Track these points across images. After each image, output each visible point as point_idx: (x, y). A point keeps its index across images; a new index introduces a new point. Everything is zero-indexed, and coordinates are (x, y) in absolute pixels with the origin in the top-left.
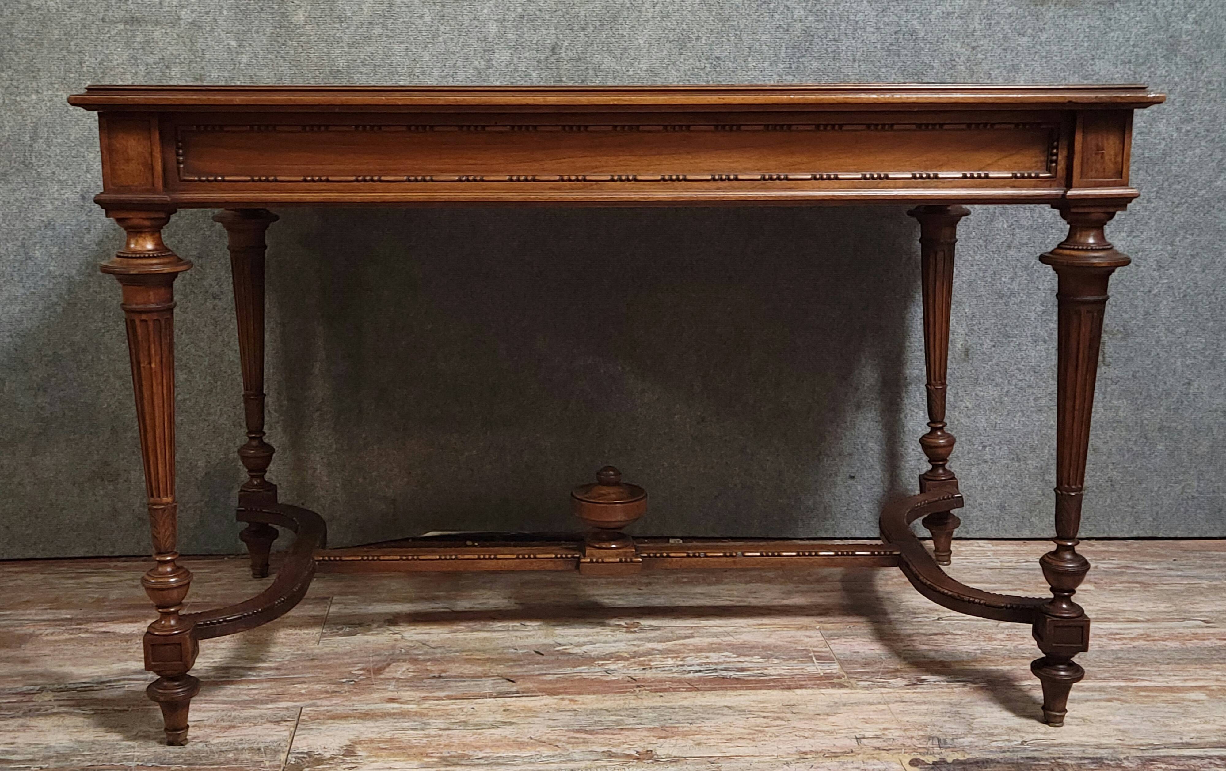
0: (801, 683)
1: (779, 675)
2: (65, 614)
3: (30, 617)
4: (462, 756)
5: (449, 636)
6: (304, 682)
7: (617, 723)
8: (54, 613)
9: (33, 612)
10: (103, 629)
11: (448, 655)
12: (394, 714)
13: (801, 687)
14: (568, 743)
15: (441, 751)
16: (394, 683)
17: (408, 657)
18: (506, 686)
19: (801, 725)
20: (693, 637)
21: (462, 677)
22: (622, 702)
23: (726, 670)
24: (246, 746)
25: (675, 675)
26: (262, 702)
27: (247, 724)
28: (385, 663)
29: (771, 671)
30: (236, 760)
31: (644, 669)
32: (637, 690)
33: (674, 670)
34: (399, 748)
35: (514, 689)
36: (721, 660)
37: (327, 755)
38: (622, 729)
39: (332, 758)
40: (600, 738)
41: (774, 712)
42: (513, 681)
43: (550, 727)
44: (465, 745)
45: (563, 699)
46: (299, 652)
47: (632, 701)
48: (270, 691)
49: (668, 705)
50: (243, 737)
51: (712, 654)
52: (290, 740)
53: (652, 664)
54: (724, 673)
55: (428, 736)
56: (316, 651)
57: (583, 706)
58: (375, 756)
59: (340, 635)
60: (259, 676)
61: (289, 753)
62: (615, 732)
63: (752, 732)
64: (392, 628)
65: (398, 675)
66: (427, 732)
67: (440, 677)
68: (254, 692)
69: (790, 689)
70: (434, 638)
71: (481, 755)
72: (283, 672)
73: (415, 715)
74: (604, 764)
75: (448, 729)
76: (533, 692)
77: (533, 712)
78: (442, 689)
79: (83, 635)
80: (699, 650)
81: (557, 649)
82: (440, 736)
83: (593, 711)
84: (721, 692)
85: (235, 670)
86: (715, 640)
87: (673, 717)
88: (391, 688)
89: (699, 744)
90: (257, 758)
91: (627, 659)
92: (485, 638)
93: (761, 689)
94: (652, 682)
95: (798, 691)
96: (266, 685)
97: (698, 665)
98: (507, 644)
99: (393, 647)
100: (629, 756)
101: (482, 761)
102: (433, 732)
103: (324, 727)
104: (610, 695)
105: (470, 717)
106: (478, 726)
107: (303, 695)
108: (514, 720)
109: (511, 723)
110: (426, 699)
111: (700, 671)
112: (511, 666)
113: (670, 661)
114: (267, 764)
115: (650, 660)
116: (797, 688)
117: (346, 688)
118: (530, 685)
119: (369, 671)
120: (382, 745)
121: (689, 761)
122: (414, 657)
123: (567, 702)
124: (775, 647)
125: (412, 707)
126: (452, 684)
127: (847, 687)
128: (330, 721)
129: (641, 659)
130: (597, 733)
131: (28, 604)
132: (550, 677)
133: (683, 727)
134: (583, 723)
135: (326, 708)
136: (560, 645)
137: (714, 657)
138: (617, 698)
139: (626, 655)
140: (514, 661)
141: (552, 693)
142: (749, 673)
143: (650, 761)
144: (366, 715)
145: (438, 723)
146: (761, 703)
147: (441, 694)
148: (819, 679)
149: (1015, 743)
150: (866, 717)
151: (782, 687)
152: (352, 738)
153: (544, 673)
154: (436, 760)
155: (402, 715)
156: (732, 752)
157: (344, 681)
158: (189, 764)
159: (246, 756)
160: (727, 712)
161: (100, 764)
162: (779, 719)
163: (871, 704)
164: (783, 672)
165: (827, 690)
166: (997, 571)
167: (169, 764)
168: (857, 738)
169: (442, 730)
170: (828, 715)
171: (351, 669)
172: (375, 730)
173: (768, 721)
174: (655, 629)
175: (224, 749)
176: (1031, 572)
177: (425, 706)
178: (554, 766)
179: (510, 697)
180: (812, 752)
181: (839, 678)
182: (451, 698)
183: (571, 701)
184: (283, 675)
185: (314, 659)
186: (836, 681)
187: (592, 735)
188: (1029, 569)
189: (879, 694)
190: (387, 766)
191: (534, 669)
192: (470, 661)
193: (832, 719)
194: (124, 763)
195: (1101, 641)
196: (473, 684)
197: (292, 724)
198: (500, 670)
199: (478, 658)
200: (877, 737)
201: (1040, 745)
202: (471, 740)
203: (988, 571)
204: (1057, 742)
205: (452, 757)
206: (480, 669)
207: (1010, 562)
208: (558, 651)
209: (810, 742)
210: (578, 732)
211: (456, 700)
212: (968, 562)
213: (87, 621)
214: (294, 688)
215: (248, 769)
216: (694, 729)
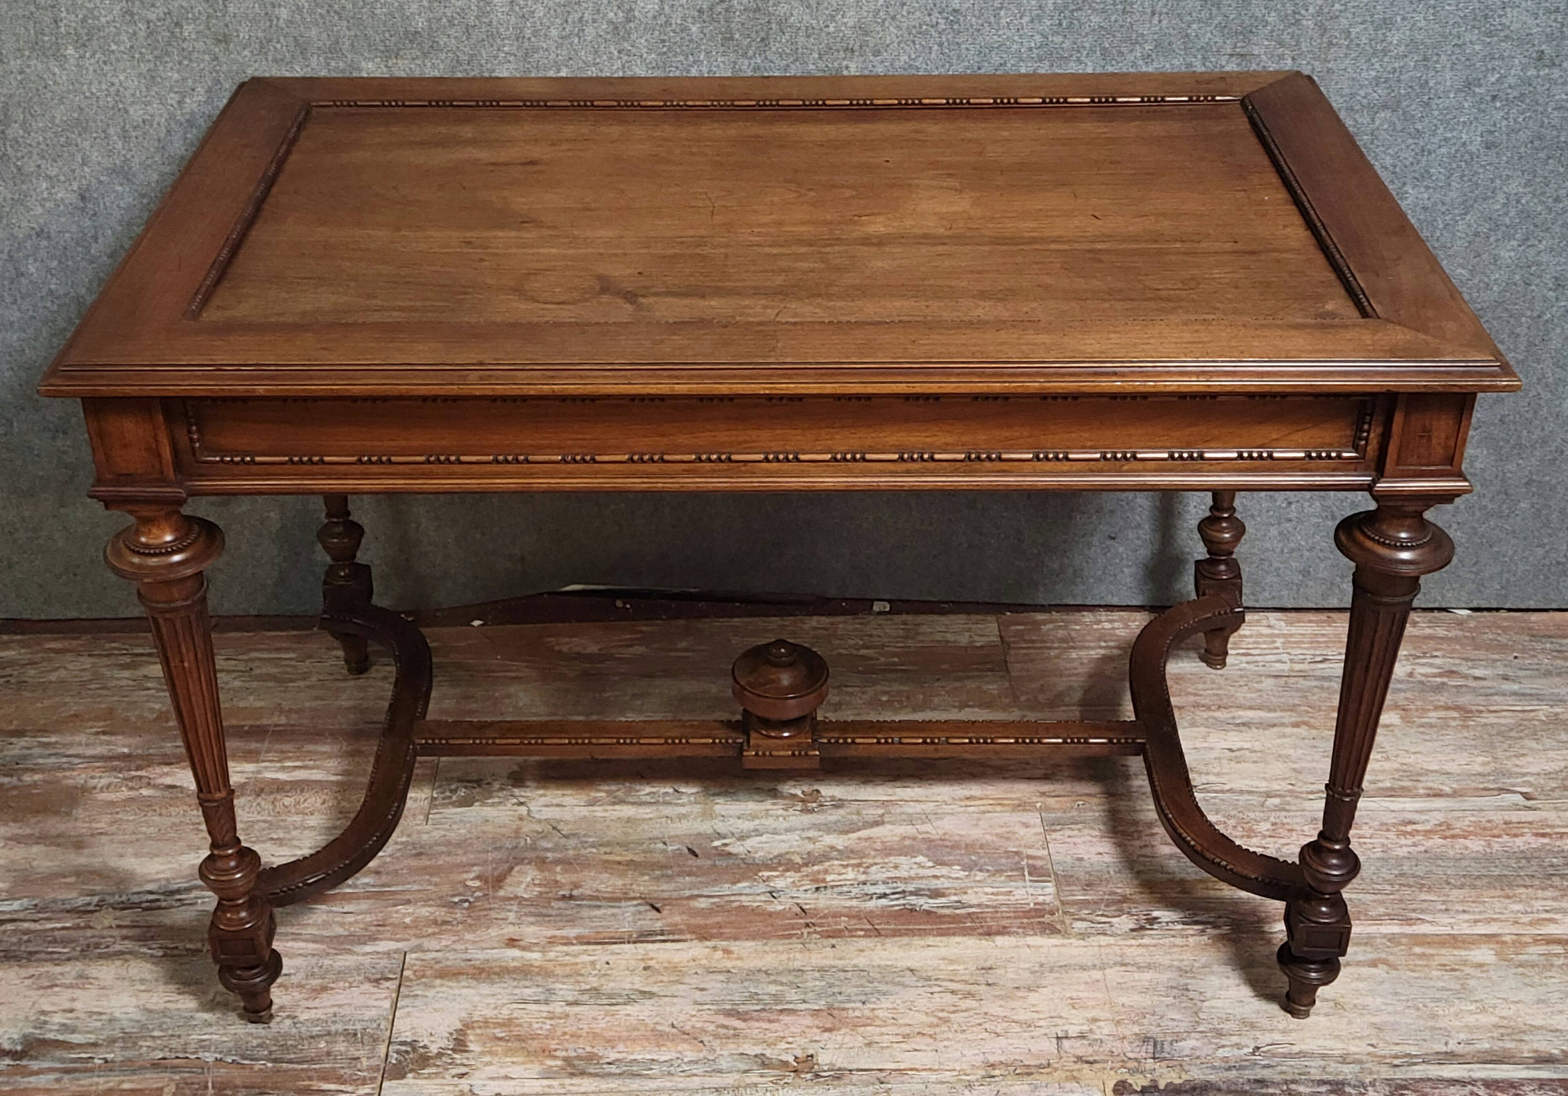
0: (1005, 922)
1: (979, 905)
2: (122, 745)
3: (80, 750)
4: (591, 1058)
5: (585, 811)
6: (408, 902)
7: (777, 998)
8: (109, 743)
9: (81, 738)
10: (168, 781)
11: (583, 852)
12: (516, 970)
13: (1003, 931)
14: (716, 1036)
15: (566, 1045)
16: (515, 908)
17: (533, 855)
18: (650, 921)
19: (994, 1008)
20: (883, 823)
21: (596, 900)
22: (784, 957)
23: (916, 893)
24: (339, 1027)
25: (854, 903)
26: (361, 940)
27: (341, 984)
28: (506, 866)
29: (971, 898)
30: (328, 1054)
31: (817, 889)
32: (805, 931)
33: (855, 891)
34: (519, 1038)
35: (658, 925)
36: (912, 873)
37: (434, 1049)
38: (782, 1011)
39: (440, 1055)
40: (755, 1028)
41: (965, 982)
42: (658, 910)
43: (696, 1003)
44: (595, 1035)
45: (715, 948)
46: (404, 839)
47: (797, 954)
48: (368, 918)
49: (840, 963)
50: (336, 1009)
51: (902, 860)
52: (391, 1017)
53: (829, 878)
54: (913, 900)
55: (552, 1016)
56: (425, 837)
57: (739, 963)
58: (491, 1053)
59: (454, 804)
60: (355, 886)
61: (390, 1043)
62: (773, 1017)
63: (935, 1021)
64: (517, 791)
65: (521, 891)
66: (550, 1008)
67: (571, 897)
68: (350, 918)
69: (989, 934)
70: (567, 815)
71: (613, 1056)
72: (384, 879)
73: (539, 974)
74: (755, 1080)
75: (576, 1003)
76: (681, 932)
77: (676, 972)
78: (572, 921)
79: (145, 792)
80: (888, 851)
81: (717, 843)
82: (567, 1016)
83: (752, 974)
84: (905, 940)
86: (910, 830)
87: (843, 989)
88: (512, 916)
89: (869, 1045)
90: (353, 1052)
91: (797, 868)
92: (629, 820)
93: (954, 934)
94: (825, 917)
95: (1000, 940)
96: (364, 905)
97: (884, 883)
98: (656, 833)
99: (517, 832)
100: (785, 1064)
101: (613, 1069)
102: (558, 1008)
103: (431, 993)
104: (772, 942)
105: (603, 981)
107: (406, 927)
108: (655, 989)
109: (652, 995)
110: (553, 941)
111: (884, 896)
112: (657, 879)
113: (851, 874)
114: (365, 1063)
115: (826, 872)
116: (999, 933)
117: (459, 914)
118: (678, 919)
119: (486, 882)
120: (499, 1032)
121: (855, 1077)
122: (542, 854)
123: (719, 954)
124: (982, 846)
125: (535, 957)
126: (585, 912)
127: (1059, 932)
128: (438, 982)
129: (816, 868)
130: (751, 1019)
131: (75, 722)
132: (702, 903)
133: (854, 1009)
134: (736, 997)
135: (434, 955)
136: (720, 836)
137: (906, 866)
138: (781, 948)
139: (798, 860)
140: (663, 867)
141: (703, 935)
142: (943, 900)
143: (809, 1076)
144: (481, 970)
145: (565, 990)
146: (952, 962)
147: (571, 932)
148: (1028, 914)
149: (1246, 1050)
150: (1074, 995)
151: (981, 931)
152: (464, 1014)
153: (696, 892)
154: (559, 1063)
155: (524, 972)
156: (908, 1060)
157: (456, 899)
158: (275, 1061)
159: (341, 1046)
160: (909, 979)
161: (173, 1056)
162: (970, 995)
163: (1083, 968)
164: (984, 899)
165: (1035, 938)
166: (1282, 681)
167: (251, 1060)
168: (1058, 1038)
169: (569, 1004)
170: (1029, 989)
171: (465, 876)
172: (491, 1000)
173: (955, 998)
174: (838, 804)
175: (316, 1030)
176: (1326, 684)
177: (551, 955)
178: (696, 1082)
179: (653, 942)
180: (1001, 1063)
181: (1052, 914)
182: (583, 941)
183: (727, 951)
184: (384, 886)
185: (420, 854)
186: (1047, 919)
187: (745, 1020)
188: (1324, 678)
189: (1096, 949)
190: (503, 1072)
191: (683, 885)
192: (608, 866)
193: (1033, 997)
194: (200, 1055)
195: (1387, 838)
196: (610, 911)
197: (393, 985)
198: (644, 885)
199: (618, 858)
200: (1082, 1036)
201: (1274, 1055)
202: (602, 1024)
203: (1271, 681)
204: (1295, 1049)
205: (578, 1058)
206: (620, 883)
207: (1302, 661)
208: (716, 848)
209: (1002, 1041)
210: (729, 1014)
211: (588, 943)
212: (1248, 663)
213: (148, 761)
214: (397, 912)
215: (342, 1072)
216: (867, 1013)
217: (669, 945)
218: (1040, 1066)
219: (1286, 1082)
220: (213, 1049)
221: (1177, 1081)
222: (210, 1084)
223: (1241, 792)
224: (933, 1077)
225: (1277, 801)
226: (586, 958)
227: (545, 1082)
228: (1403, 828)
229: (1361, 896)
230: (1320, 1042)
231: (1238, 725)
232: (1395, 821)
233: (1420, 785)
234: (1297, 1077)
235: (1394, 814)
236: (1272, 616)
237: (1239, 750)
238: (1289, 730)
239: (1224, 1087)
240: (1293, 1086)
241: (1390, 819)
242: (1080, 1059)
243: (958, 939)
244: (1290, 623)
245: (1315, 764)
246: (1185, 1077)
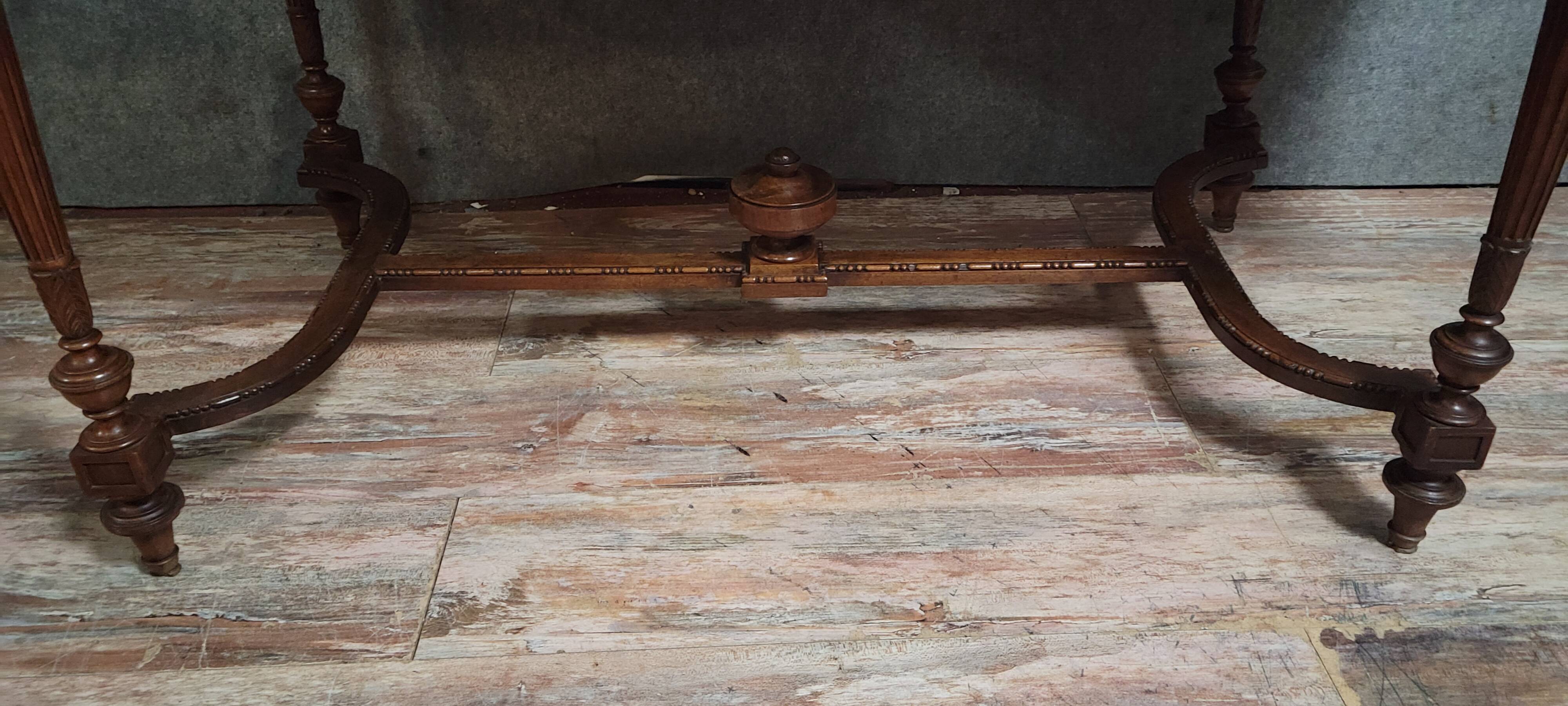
0: (1141, 461)
1: (1107, 445)
2: (171, 308)
3: (125, 313)
4: (674, 608)
5: (662, 361)
6: (465, 448)
7: (892, 541)
8: (157, 307)
9: (131, 303)
10: (214, 339)
11: (660, 398)
12: (584, 515)
13: (1140, 470)
14: (824, 583)
15: (645, 595)
16: (585, 453)
17: (606, 402)
18: (738, 464)
19: (1149, 549)
20: (985, 369)
21: (676, 443)
22: (894, 498)
23: (1034, 433)
24: (373, 578)
25: (966, 443)
26: (406, 486)
27: (380, 532)
28: (576, 413)
29: (1096, 437)
30: (356, 608)
31: (923, 431)
32: (915, 472)
33: (965, 433)
34: (589, 588)
35: (747, 468)
36: (1026, 414)
37: (485, 601)
38: (898, 554)
39: (492, 607)
40: (868, 574)
41: (1110, 522)
42: (746, 453)
43: (797, 547)
44: (678, 583)
45: (813, 490)
46: (464, 389)
47: (909, 496)
48: (418, 464)
49: (960, 504)
50: (371, 559)
51: (1012, 402)
52: (436, 567)
53: (934, 420)
54: (1032, 440)
55: (627, 563)
56: (487, 386)
57: (843, 505)
58: (553, 604)
59: (521, 357)
60: (407, 433)
61: (432, 595)
62: (888, 561)
63: (1082, 563)
64: (588, 344)
65: (592, 437)
66: (625, 554)
67: (648, 441)
68: (398, 465)
69: (1126, 473)
70: (642, 365)
71: (701, 606)
72: (440, 426)
73: (611, 518)
74: (876, 631)
75: (656, 549)
76: (773, 474)
77: (773, 517)
78: (648, 464)
79: (186, 349)
80: (995, 394)
81: (805, 389)
82: (645, 562)
83: (859, 517)
84: (1030, 480)
85: (376, 421)
86: (1016, 375)
87: (967, 531)
88: (581, 461)
89: (1009, 590)
90: (387, 606)
91: (898, 412)
92: (710, 369)
93: (1085, 473)
94: (935, 457)
95: (1138, 478)
96: (414, 452)
97: (996, 424)
98: (739, 380)
99: (589, 382)
100: (909, 613)
101: (701, 621)
102: (635, 554)
103: (484, 541)
104: (878, 483)
105: (687, 525)
106: (698, 545)
107: (462, 473)
108: (747, 533)
109: (744, 539)
110: (627, 485)
111: (999, 436)
112: (744, 423)
113: (957, 417)
114: (400, 617)
115: (930, 414)
116: (1136, 472)
117: (521, 460)
118: (769, 461)
119: (553, 427)
120: (564, 582)
121: (998, 627)
122: (616, 401)
123: (819, 496)
124: (1097, 389)
125: (607, 501)
126: (664, 456)
127: (1205, 470)
128: (494, 528)
129: (918, 411)
130: (862, 563)
131: (128, 287)
132: (795, 446)
133: (984, 552)
134: (843, 540)
135: (491, 500)
136: (809, 382)
137: (1017, 408)
138: (889, 489)
139: (897, 403)
140: (748, 412)
141: (799, 477)
142: (1066, 440)
143: (941, 626)
144: (545, 516)
145: (643, 535)
146: (1089, 501)
147: (649, 476)
148: (1164, 452)
149: (1469, 593)
150: (1241, 534)
151: (1115, 470)
152: (522, 562)
153: (788, 435)
154: (636, 615)
155: (594, 517)
156: (1058, 608)
157: (520, 445)
158: (290, 617)
159: (372, 600)
160: (1043, 520)
161: (165, 612)
162: (1117, 535)
163: (1244, 506)
164: (1112, 439)
165: (1179, 476)
166: (1374, 242)
167: (260, 616)
168: (1235, 581)
169: (647, 549)
170: (1186, 528)
171: (530, 422)
172: (556, 547)
173: (1101, 540)
174: (934, 352)
175: (343, 582)
176: (1420, 245)
177: (627, 499)
178: (803, 635)
179: (742, 484)
180: (1173, 609)
181: (1192, 452)
182: (662, 484)
183: (826, 493)
184: (438, 433)
185: (482, 402)
186: (1188, 457)
187: (855, 565)
188: (1415, 240)
189: (1253, 487)
190: (568, 626)
191: (773, 428)
192: (689, 411)
193: (1193, 538)
194: (198, 612)
195: (1543, 377)
196: (692, 455)
197: (441, 532)
198: (729, 429)
199: (699, 404)
200: (1263, 579)
201: (1506, 598)
202: (687, 571)
203: (1362, 243)
204: (1529, 590)
205: (659, 608)
206: (702, 427)
207: (1389, 227)
208: (806, 393)
209: (1167, 586)
210: (837, 558)
211: (669, 487)
212: (1332, 229)
213: (196, 322)
214: (451, 458)
215: (370, 628)
216: (999, 555)
217: (761, 487)
218: (1221, 613)
219: (1532, 628)
220: (215, 604)
221: (1397, 629)
222: (204, 645)
223: (1366, 337)
224: (1094, 626)
225: (1408, 344)
226: (666, 502)
227: (619, 637)
228: (1556, 367)
229: (1537, 431)
230: (1556, 583)
231: (1341, 279)
232: (1543, 360)
233: (1557, 329)
234: (1543, 623)
235: (1540, 355)
236: (1344, 192)
237: (1351, 300)
238: (1396, 283)
239: (1458, 635)
240: (1542, 633)
241: (1538, 359)
242: (1268, 605)
243: (1092, 478)
244: (1366, 197)
245: (1436, 312)
246: (1406, 624)
